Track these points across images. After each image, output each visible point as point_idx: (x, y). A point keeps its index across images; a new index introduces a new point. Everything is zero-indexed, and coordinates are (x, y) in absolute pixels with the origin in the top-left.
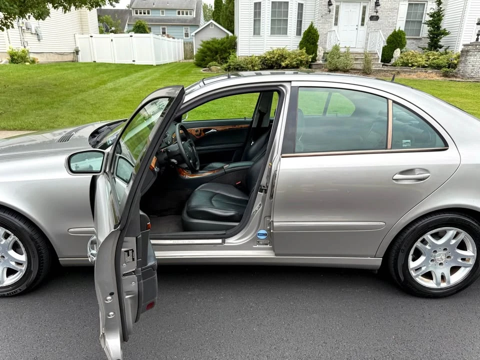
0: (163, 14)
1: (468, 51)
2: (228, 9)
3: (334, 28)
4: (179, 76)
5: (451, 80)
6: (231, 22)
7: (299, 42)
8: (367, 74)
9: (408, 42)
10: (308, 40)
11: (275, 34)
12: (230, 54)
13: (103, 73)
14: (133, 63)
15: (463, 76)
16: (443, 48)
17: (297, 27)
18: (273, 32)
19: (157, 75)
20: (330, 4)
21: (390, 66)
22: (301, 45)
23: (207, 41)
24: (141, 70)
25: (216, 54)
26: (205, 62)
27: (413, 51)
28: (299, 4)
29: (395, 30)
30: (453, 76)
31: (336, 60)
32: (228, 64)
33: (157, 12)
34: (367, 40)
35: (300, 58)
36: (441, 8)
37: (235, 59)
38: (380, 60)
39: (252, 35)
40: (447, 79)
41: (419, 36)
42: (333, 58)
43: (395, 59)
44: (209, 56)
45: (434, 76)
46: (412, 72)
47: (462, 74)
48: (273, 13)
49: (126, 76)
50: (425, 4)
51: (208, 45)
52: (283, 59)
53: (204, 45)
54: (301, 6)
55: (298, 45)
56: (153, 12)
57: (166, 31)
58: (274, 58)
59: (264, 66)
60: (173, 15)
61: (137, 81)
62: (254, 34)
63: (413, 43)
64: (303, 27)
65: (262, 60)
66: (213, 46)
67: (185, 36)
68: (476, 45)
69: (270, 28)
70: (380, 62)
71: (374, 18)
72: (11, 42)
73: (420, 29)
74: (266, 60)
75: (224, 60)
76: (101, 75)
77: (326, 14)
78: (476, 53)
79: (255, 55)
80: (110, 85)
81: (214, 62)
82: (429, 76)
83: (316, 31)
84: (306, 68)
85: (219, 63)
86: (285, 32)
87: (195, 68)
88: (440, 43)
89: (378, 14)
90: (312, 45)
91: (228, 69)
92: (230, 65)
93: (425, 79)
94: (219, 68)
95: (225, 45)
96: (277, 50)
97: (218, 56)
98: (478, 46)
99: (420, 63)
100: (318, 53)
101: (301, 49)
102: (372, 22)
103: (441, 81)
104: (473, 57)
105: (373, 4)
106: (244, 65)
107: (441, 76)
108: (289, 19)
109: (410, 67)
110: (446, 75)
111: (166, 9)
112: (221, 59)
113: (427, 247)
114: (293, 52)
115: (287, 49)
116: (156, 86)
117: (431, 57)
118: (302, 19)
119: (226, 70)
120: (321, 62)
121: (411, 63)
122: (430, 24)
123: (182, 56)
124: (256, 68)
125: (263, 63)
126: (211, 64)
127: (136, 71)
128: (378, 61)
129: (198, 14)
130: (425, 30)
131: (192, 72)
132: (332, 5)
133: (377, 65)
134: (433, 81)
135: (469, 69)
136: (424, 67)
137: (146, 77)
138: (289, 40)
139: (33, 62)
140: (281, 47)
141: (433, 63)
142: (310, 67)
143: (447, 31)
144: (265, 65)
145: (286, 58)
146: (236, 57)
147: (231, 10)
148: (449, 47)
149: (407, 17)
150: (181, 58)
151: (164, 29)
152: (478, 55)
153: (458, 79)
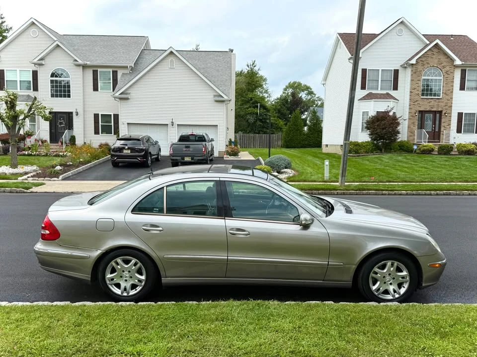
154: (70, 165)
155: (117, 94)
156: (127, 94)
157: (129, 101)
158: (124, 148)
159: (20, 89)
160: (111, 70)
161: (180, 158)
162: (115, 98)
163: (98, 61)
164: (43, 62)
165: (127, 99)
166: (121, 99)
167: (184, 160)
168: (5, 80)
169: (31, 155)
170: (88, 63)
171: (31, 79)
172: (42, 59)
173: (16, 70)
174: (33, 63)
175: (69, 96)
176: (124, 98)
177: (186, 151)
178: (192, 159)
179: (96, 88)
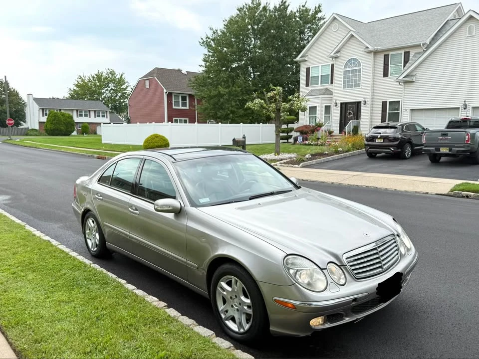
154: (326, 154)
155: (401, 78)
156: (412, 76)
157: (413, 85)
158: (376, 137)
159: (321, 84)
160: (403, 52)
161: (434, 148)
162: (399, 82)
163: (391, 45)
164: (338, 55)
165: (412, 82)
166: (405, 82)
167: (440, 151)
168: (310, 76)
169: (310, 145)
170: (379, 48)
171: (330, 74)
172: (338, 52)
173: (319, 66)
174: (330, 57)
175: (359, 85)
176: (408, 81)
177: (441, 139)
178: (450, 150)
179: (386, 74)
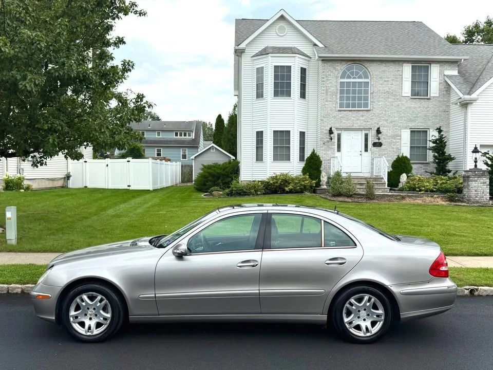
0: (159, 135)
1: (468, 177)
2: (230, 133)
3: (337, 154)
4: (180, 201)
5: (456, 205)
6: (233, 145)
7: (302, 168)
8: (371, 199)
9: (413, 166)
10: (311, 166)
11: (278, 160)
12: (232, 180)
13: (100, 199)
14: (128, 188)
15: (469, 201)
16: (452, 172)
17: (300, 153)
18: (276, 158)
19: (156, 201)
20: (331, 132)
21: (398, 190)
22: (304, 171)
23: (209, 166)
24: (138, 195)
25: (218, 179)
26: (206, 187)
27: (419, 176)
28: (300, 132)
29: (398, 156)
30: (459, 201)
31: (339, 185)
32: (230, 189)
33: (152, 133)
34: (372, 164)
35: (303, 183)
36: (442, 135)
37: (238, 184)
38: (386, 185)
39: (255, 161)
40: (453, 203)
41: (426, 161)
42: (335, 184)
43: (402, 183)
44: (210, 181)
45: (439, 201)
46: (418, 197)
47: (467, 198)
48: (275, 141)
49: (125, 202)
50: (427, 131)
51: (209, 170)
52: (286, 184)
53: (205, 170)
54: (302, 134)
55: (301, 170)
56: (149, 133)
57: (162, 153)
58: (277, 183)
59: (267, 191)
60: (170, 137)
61: (138, 207)
62: (257, 160)
63: (421, 167)
64: (306, 153)
65: (265, 185)
66: (215, 170)
67: (183, 158)
68: (475, 171)
69: (272, 155)
70: (386, 187)
71: (377, 145)
72: (9, 169)
73: (426, 154)
74: (270, 185)
75: (227, 185)
76: (100, 202)
77: (328, 141)
78: (476, 179)
79: (257, 180)
80: (111, 212)
81: (216, 187)
82: (434, 201)
83: (318, 158)
84: (311, 193)
85: (220, 188)
86: (288, 158)
87: (195, 193)
88: (447, 168)
89: (380, 141)
90: (315, 171)
91: (231, 194)
92: (232, 190)
93: (430, 204)
94: (221, 193)
95: (227, 170)
96: (281, 175)
97: (220, 181)
98: (476, 173)
99: (427, 187)
100: (321, 179)
101: (304, 174)
102: (375, 148)
103: (445, 206)
104: (474, 183)
105: (374, 132)
106: (246, 190)
107: (447, 201)
108: (291, 146)
109: (418, 191)
110: (451, 199)
111: (162, 131)
112: (223, 184)
113: (354, 307)
114: (297, 178)
115: (291, 174)
116: (158, 211)
117: (439, 181)
118: (304, 145)
119: (228, 195)
120: (325, 187)
121: (418, 188)
122: (434, 149)
123: (179, 179)
124: (259, 193)
125: (266, 188)
126: (212, 188)
127: (134, 197)
128: (385, 186)
129: (197, 135)
130: (430, 155)
131: (193, 197)
132: (333, 133)
133: (383, 189)
134: (438, 205)
135: (473, 193)
136: (432, 191)
137: (145, 203)
138: (293, 165)
139: (28, 188)
140: (285, 172)
141: (441, 188)
142: (314, 192)
143: (452, 157)
144: (267, 189)
145: (289, 183)
146: (238, 182)
147: (234, 134)
148: (457, 171)
149: (411, 144)
150: (178, 182)
151: (159, 151)
152: (478, 181)
153: (463, 204)
